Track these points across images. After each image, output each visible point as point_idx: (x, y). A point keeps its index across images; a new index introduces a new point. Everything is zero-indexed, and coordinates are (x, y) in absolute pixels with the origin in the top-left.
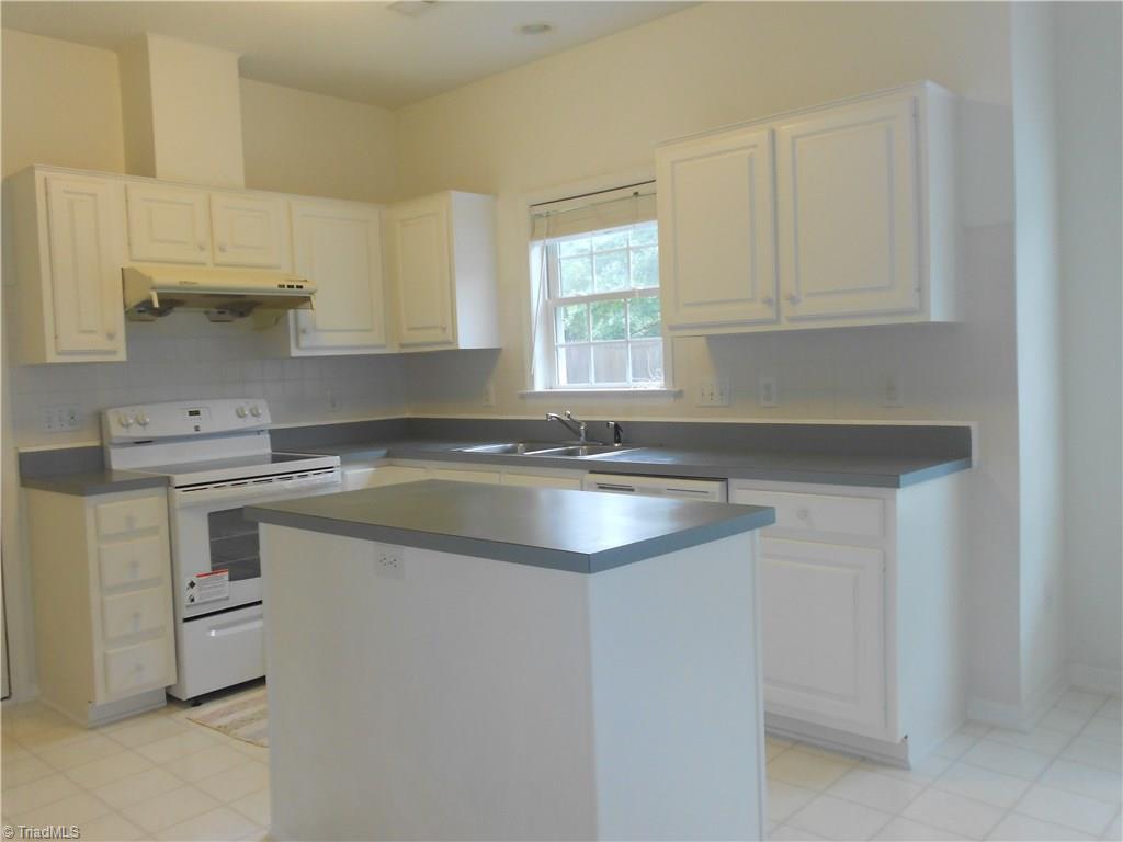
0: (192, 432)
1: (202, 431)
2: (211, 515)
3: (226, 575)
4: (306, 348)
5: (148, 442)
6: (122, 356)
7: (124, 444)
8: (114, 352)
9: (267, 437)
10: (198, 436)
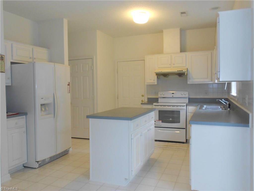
0: (172, 97)
1: (174, 97)
2: (159, 111)
3: (161, 121)
4: (190, 82)
5: (165, 98)
6: (156, 83)
7: (161, 98)
8: (155, 83)
9: (188, 99)
10: (173, 98)
